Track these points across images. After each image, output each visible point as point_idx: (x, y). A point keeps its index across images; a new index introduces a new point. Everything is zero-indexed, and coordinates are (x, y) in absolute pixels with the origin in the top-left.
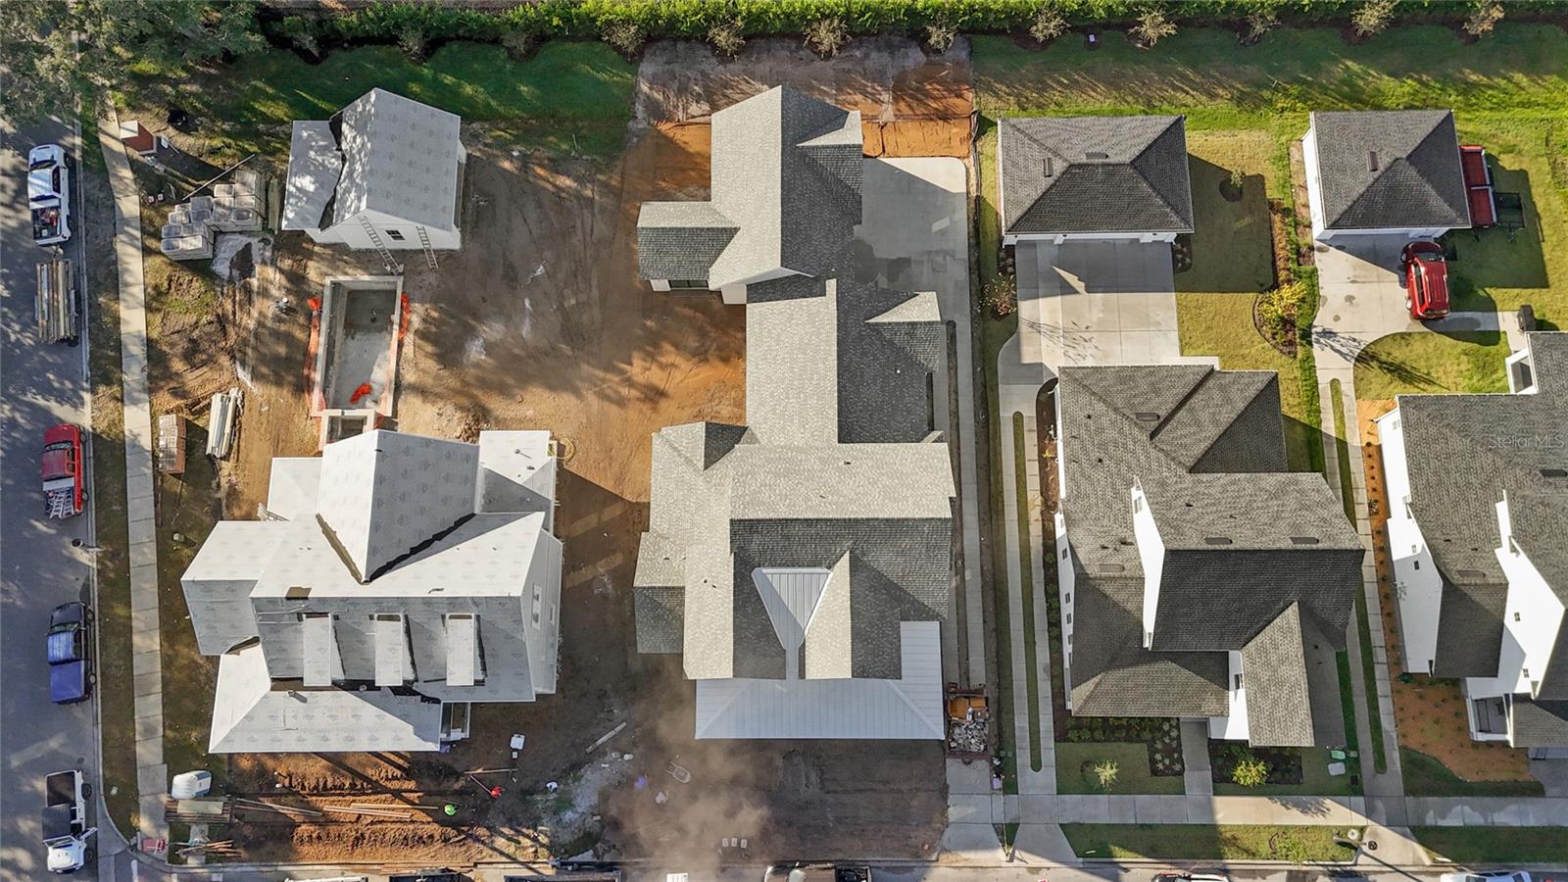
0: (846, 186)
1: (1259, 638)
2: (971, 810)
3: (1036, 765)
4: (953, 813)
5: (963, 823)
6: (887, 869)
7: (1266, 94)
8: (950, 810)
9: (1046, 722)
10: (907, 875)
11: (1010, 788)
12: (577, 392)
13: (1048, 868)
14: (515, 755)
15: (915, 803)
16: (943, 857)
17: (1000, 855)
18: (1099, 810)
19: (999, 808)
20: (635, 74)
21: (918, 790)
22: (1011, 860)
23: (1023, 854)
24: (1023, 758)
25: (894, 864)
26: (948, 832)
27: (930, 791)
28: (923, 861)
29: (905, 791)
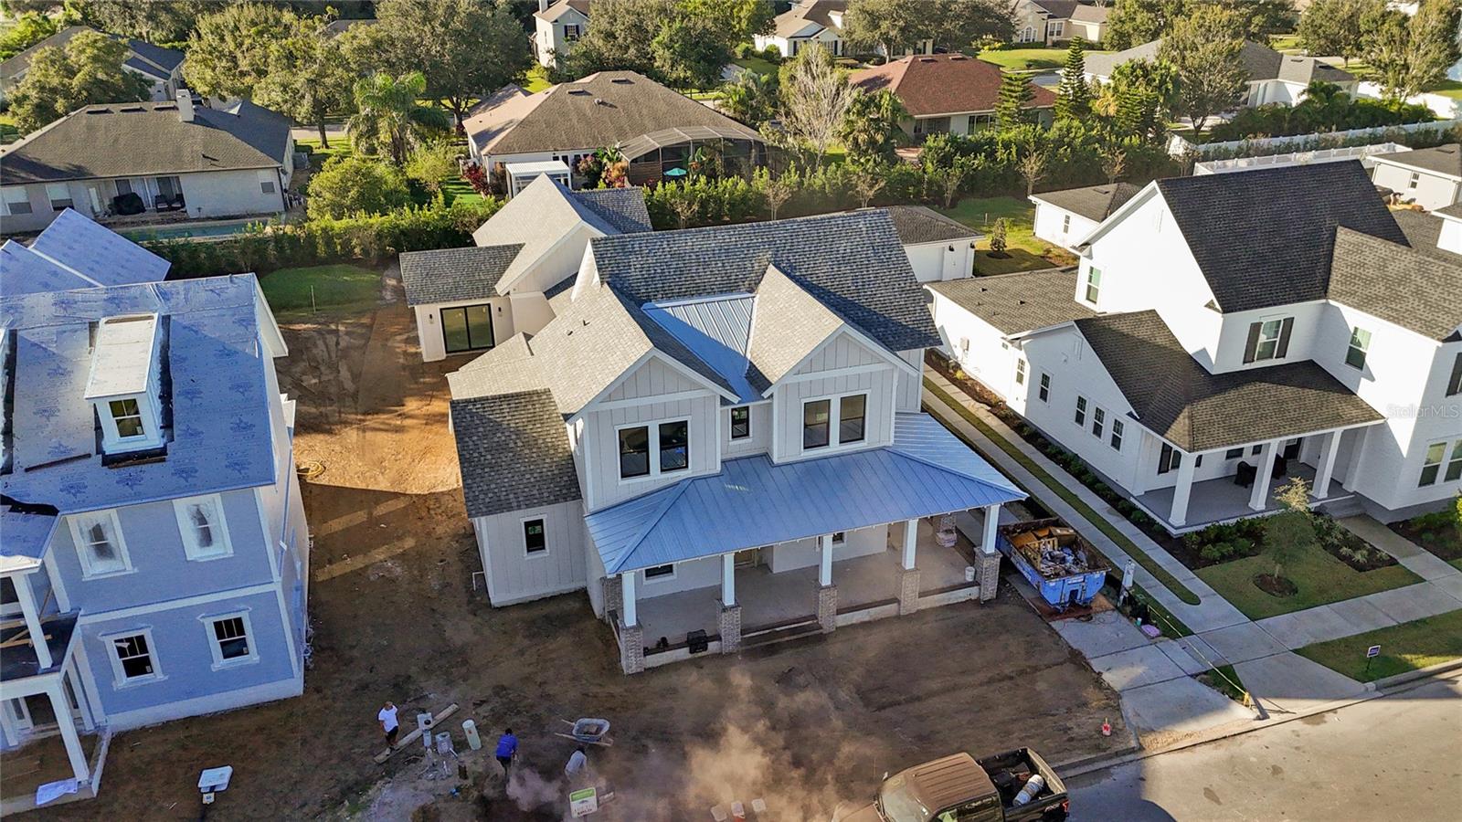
0: (634, 222)
1: (1335, 276)
2: (1139, 670)
4: (1114, 679)
5: (1137, 687)
7: (985, 229)
8: (1106, 676)
10: (1105, 781)
11: (1175, 630)
12: (330, 432)
13: (1334, 711)
14: (208, 799)
15: (1041, 686)
16: (1147, 740)
17: (1240, 714)
18: (1331, 621)
19: (1178, 656)
20: (382, 275)
21: (1036, 669)
22: (1264, 715)
23: (1277, 702)
24: (1164, 597)
26: (1127, 705)
27: (1054, 665)
28: (1117, 754)
29: (1014, 675)
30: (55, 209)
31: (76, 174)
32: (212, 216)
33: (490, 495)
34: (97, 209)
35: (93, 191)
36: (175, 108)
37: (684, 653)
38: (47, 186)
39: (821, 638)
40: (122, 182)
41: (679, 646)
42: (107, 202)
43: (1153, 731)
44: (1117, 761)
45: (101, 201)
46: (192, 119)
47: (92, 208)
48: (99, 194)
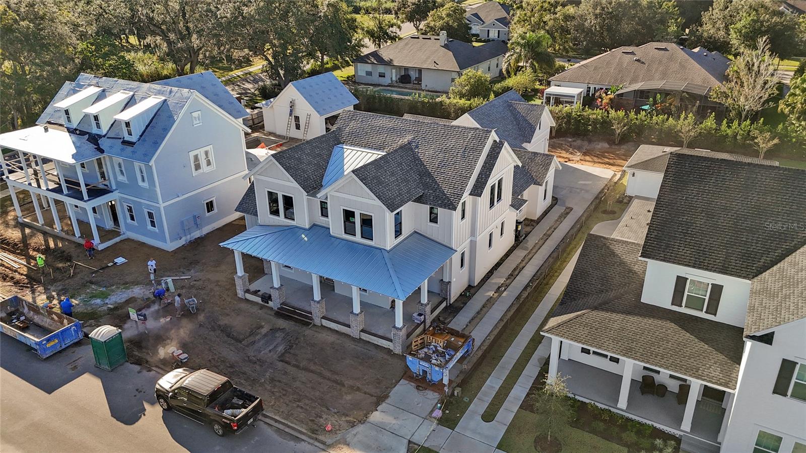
2: (396, 422)
3: (488, 416)
4: (376, 416)
5: (378, 426)
6: (278, 430)
8: (375, 413)
9: (519, 392)
10: (292, 443)
11: (449, 422)
14: (110, 265)
15: (347, 397)
16: (338, 445)
19: (425, 432)
21: (358, 389)
25: (287, 430)
26: (360, 428)
27: (368, 394)
28: (317, 440)
29: (346, 385)
30: (380, 76)
31: (389, 63)
32: (430, 90)
33: (247, 205)
34: (394, 79)
35: (394, 71)
36: (439, 39)
37: (259, 300)
38: (379, 66)
39: (308, 324)
40: (406, 69)
41: (258, 296)
42: (398, 77)
43: (348, 445)
44: (311, 441)
45: (396, 76)
46: (443, 45)
47: (391, 78)
48: (396, 72)
